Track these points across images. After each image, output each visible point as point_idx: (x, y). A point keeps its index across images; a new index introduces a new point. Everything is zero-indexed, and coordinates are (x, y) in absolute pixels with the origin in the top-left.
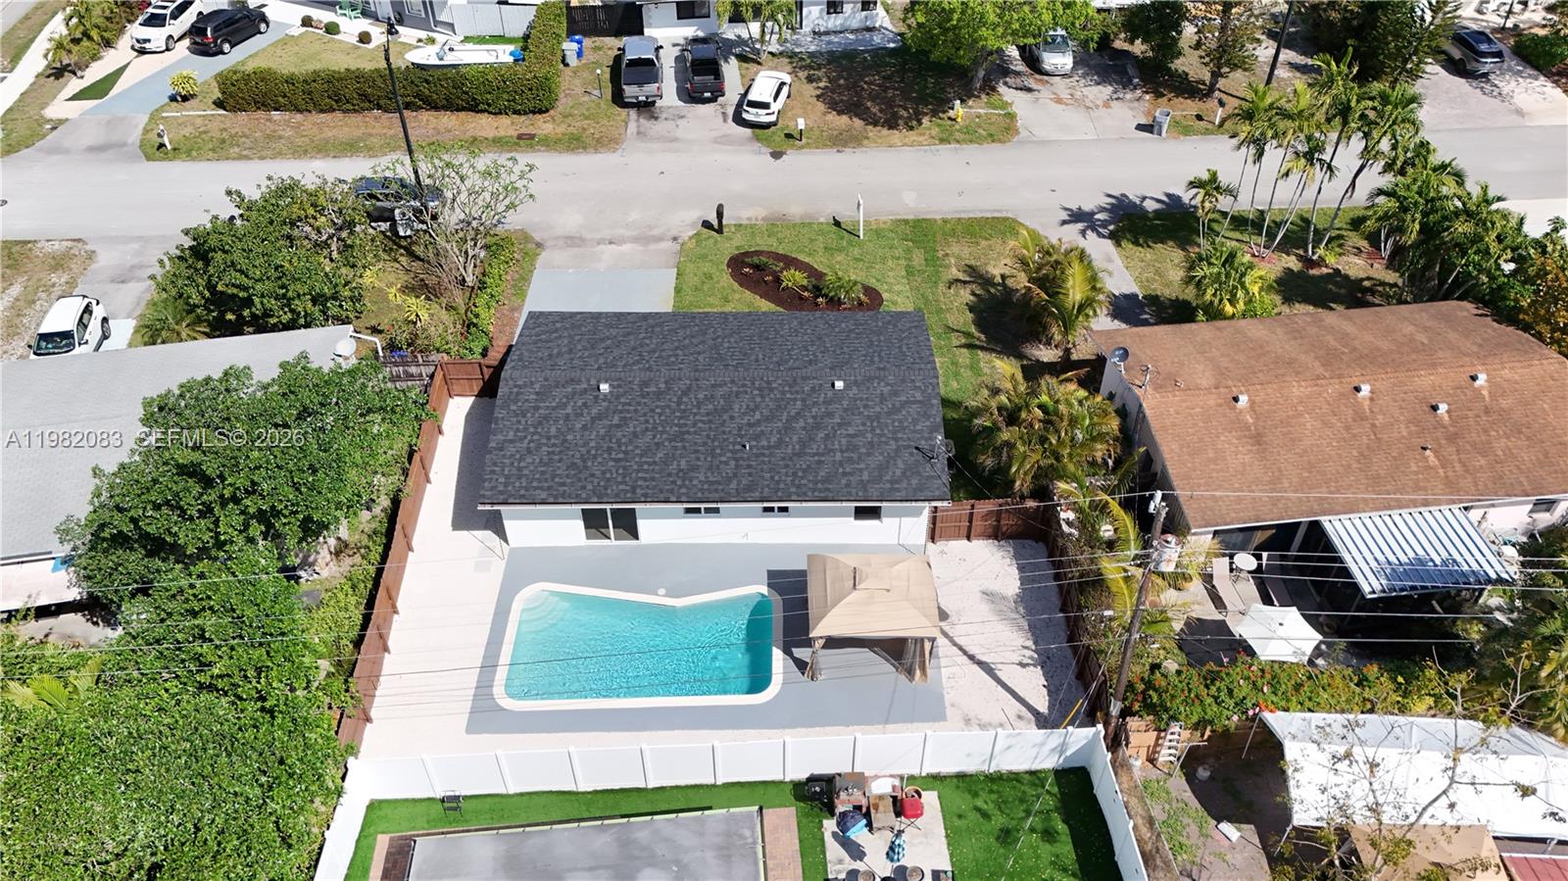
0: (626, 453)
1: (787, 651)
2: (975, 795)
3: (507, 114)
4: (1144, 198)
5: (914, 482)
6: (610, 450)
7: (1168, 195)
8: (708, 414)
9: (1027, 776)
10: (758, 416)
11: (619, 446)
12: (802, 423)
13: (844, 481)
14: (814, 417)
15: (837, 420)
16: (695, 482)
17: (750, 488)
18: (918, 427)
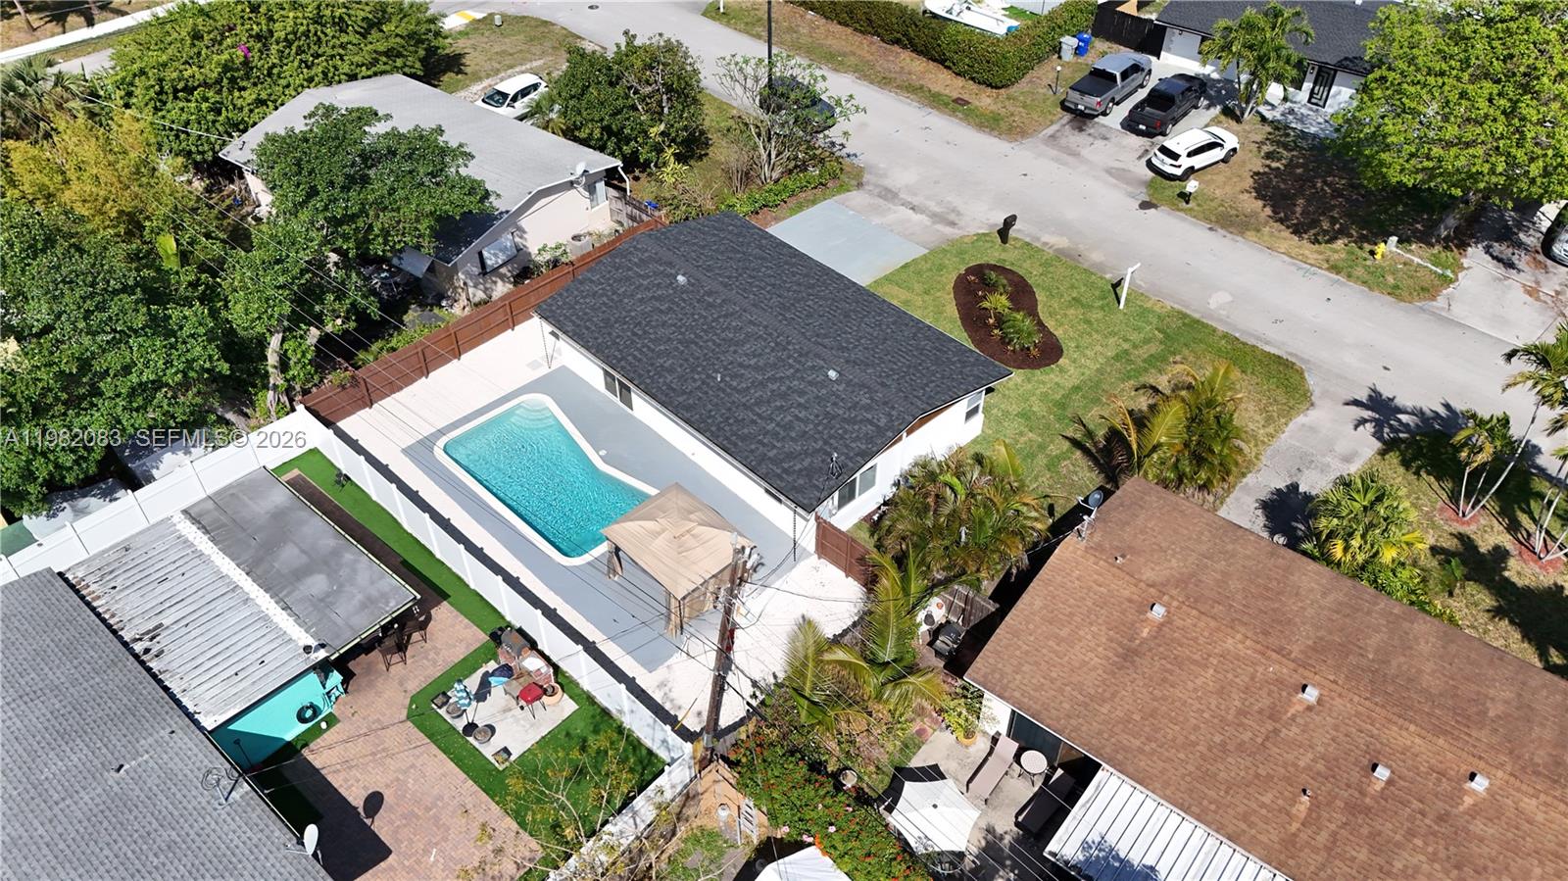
0: (645, 332)
5: (801, 481)
6: (638, 324)
8: (723, 339)
10: (752, 362)
11: (646, 326)
12: (775, 387)
13: (753, 447)
14: (789, 388)
15: (802, 401)
16: (661, 380)
17: (688, 408)
18: (853, 445)
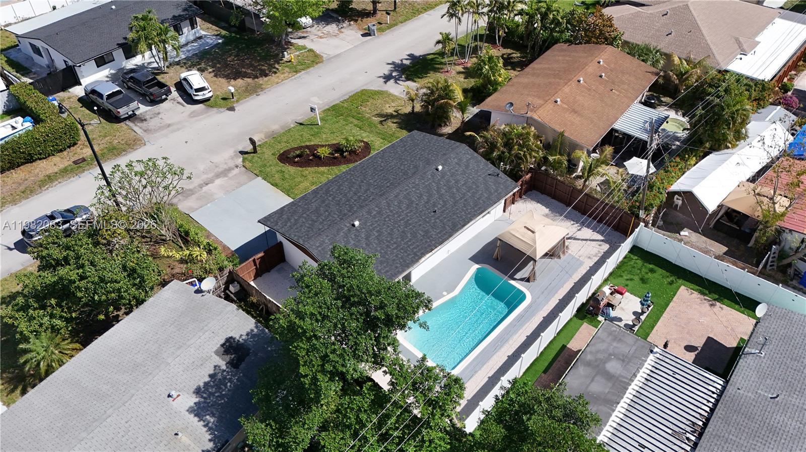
0: (395, 243)
1: (515, 279)
2: (622, 276)
3: (53, 155)
4: (402, 61)
5: (502, 187)
6: (388, 246)
7: (409, 55)
8: (407, 208)
9: (625, 260)
10: (425, 197)
11: (390, 242)
12: (443, 190)
14: (445, 185)
15: (453, 181)
18: (481, 167)
